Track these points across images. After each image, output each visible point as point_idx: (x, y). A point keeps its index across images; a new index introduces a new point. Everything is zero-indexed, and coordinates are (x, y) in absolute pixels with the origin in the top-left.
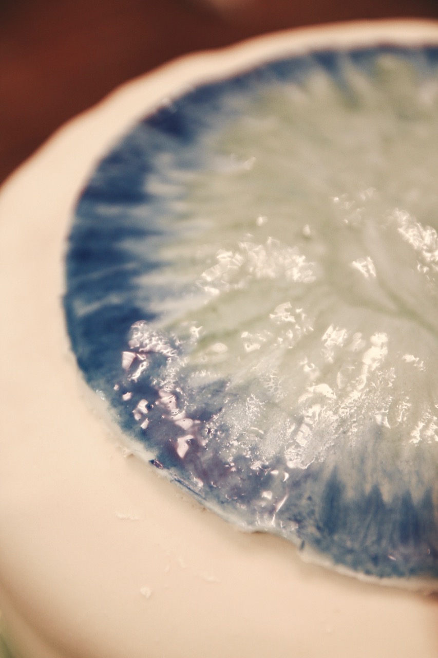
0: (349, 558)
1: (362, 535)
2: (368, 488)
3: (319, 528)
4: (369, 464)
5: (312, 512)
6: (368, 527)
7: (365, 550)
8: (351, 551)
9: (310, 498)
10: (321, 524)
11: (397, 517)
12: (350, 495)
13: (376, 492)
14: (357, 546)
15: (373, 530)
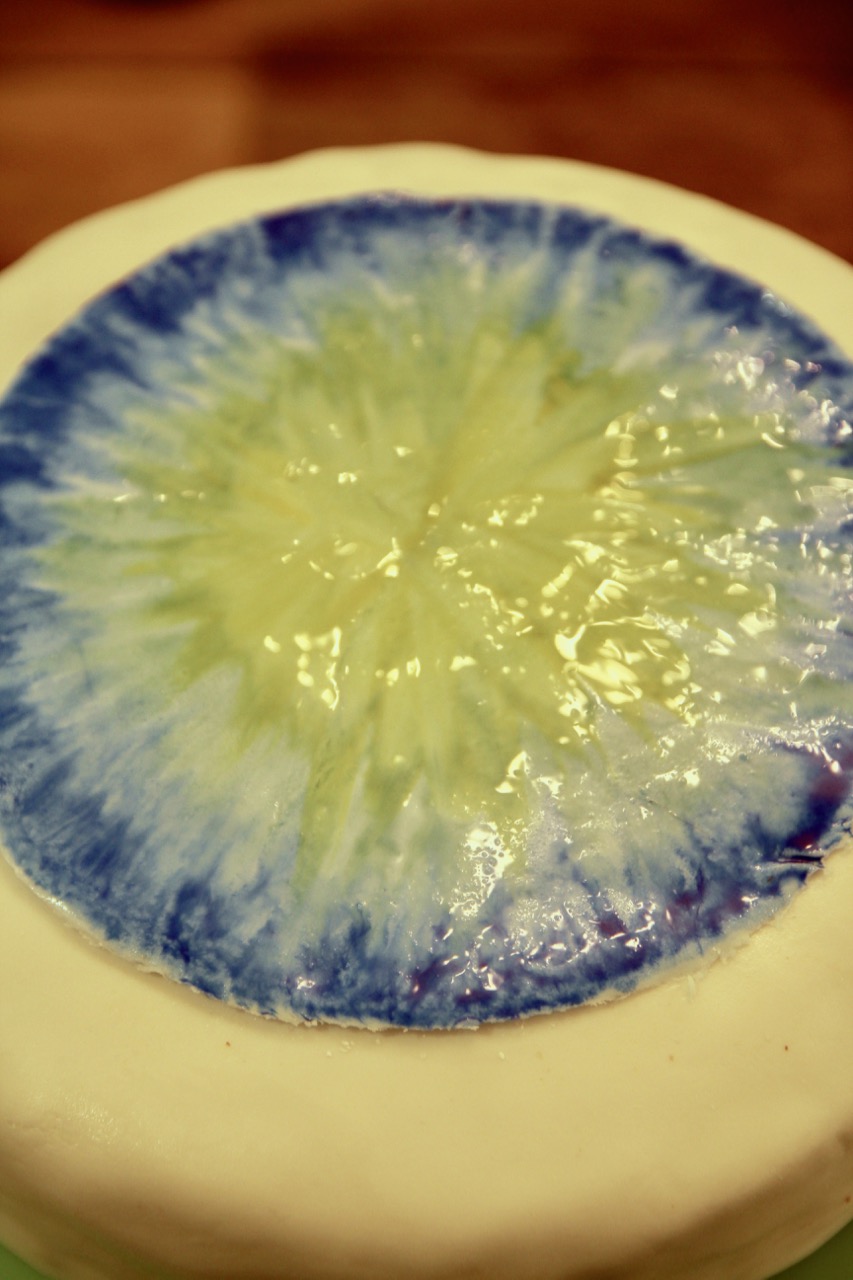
0: (23, 847)
1: (52, 832)
2: (97, 789)
3: (16, 800)
4: (116, 767)
5: (22, 781)
6: (64, 828)
7: (44, 847)
8: (29, 841)
9: (31, 766)
10: (22, 797)
11: (100, 834)
12: (73, 786)
13: (101, 799)
14: (38, 839)
15: (66, 835)
